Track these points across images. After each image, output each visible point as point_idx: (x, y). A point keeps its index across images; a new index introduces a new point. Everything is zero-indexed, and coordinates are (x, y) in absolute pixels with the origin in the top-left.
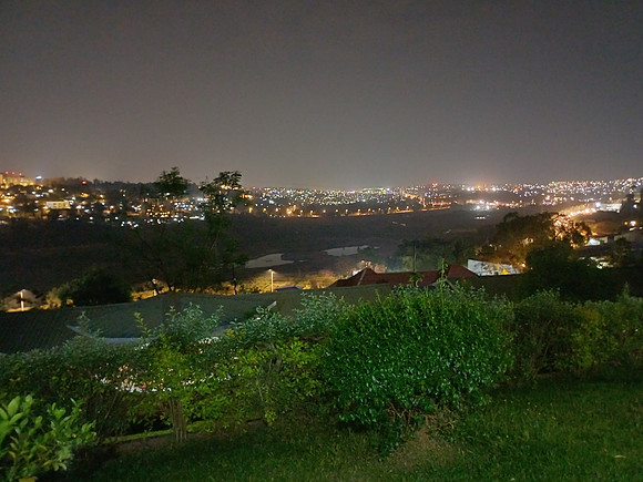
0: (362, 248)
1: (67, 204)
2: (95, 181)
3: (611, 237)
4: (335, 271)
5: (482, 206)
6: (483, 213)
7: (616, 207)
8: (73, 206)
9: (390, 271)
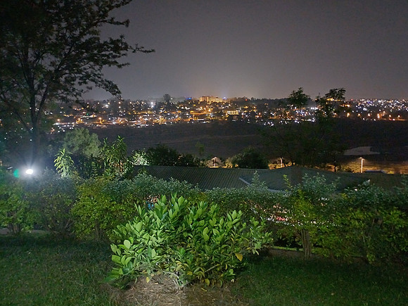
1: (237, 112)
2: (252, 98)
8: (240, 113)
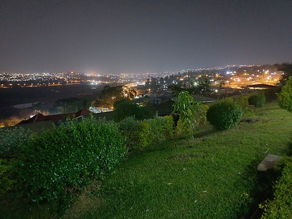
0: (35, 103)
3: (143, 95)
4: (19, 116)
5: (94, 83)
6: (94, 86)
7: (144, 84)
9: (51, 114)
